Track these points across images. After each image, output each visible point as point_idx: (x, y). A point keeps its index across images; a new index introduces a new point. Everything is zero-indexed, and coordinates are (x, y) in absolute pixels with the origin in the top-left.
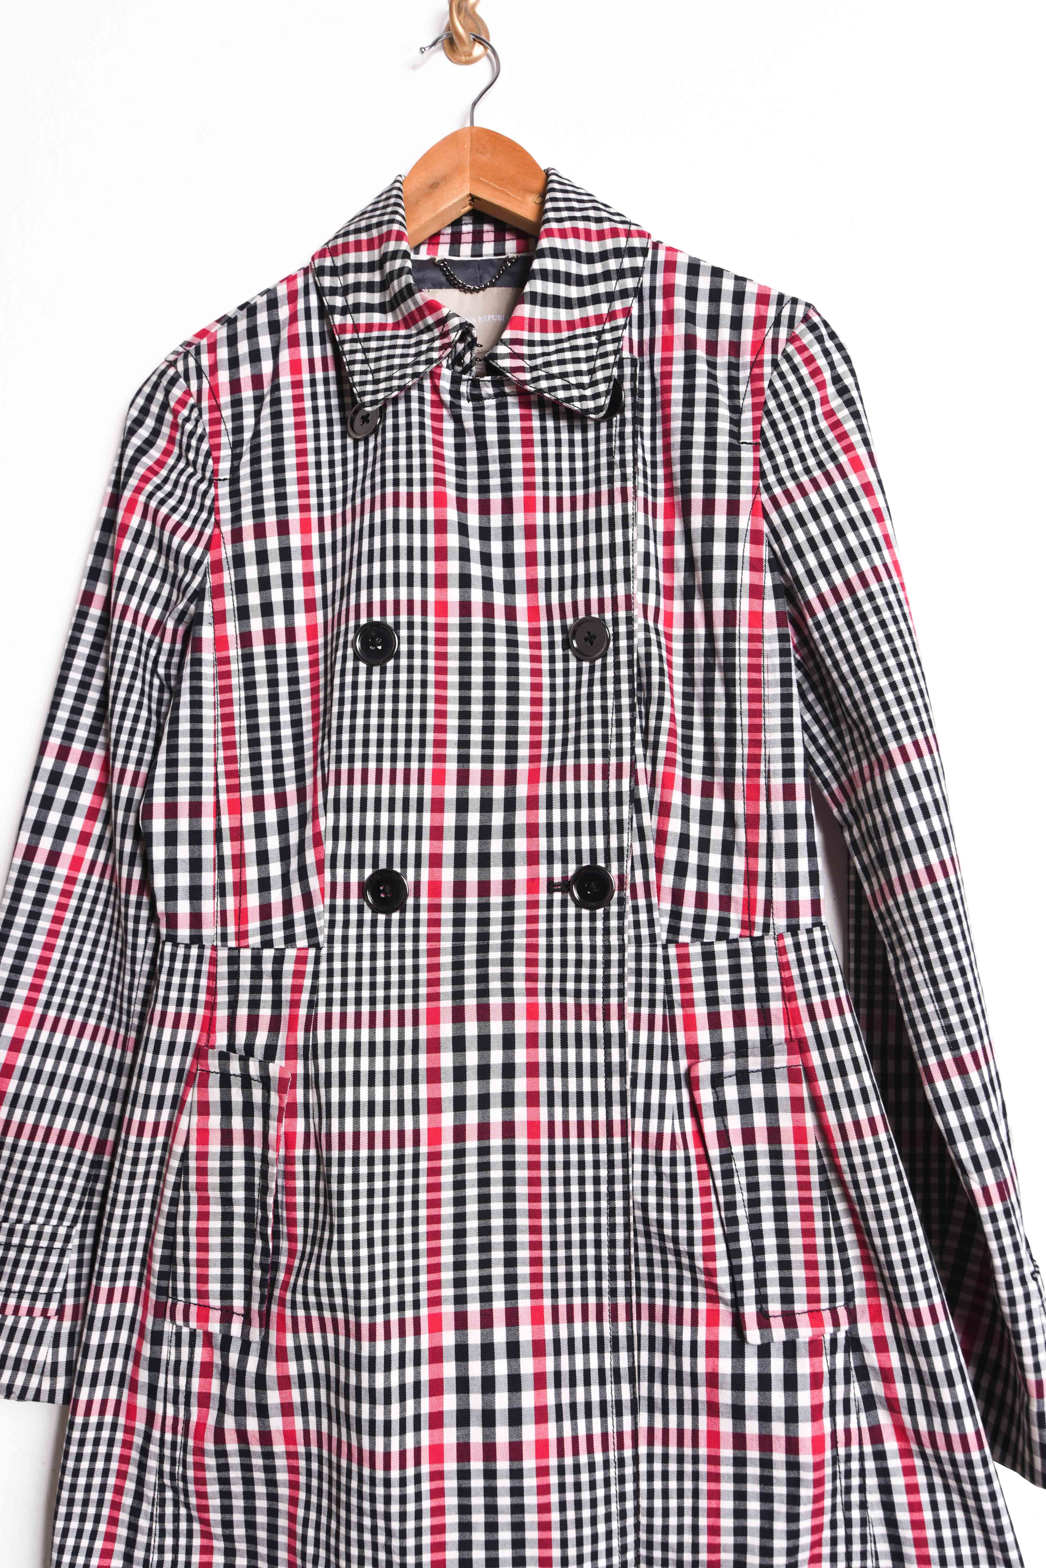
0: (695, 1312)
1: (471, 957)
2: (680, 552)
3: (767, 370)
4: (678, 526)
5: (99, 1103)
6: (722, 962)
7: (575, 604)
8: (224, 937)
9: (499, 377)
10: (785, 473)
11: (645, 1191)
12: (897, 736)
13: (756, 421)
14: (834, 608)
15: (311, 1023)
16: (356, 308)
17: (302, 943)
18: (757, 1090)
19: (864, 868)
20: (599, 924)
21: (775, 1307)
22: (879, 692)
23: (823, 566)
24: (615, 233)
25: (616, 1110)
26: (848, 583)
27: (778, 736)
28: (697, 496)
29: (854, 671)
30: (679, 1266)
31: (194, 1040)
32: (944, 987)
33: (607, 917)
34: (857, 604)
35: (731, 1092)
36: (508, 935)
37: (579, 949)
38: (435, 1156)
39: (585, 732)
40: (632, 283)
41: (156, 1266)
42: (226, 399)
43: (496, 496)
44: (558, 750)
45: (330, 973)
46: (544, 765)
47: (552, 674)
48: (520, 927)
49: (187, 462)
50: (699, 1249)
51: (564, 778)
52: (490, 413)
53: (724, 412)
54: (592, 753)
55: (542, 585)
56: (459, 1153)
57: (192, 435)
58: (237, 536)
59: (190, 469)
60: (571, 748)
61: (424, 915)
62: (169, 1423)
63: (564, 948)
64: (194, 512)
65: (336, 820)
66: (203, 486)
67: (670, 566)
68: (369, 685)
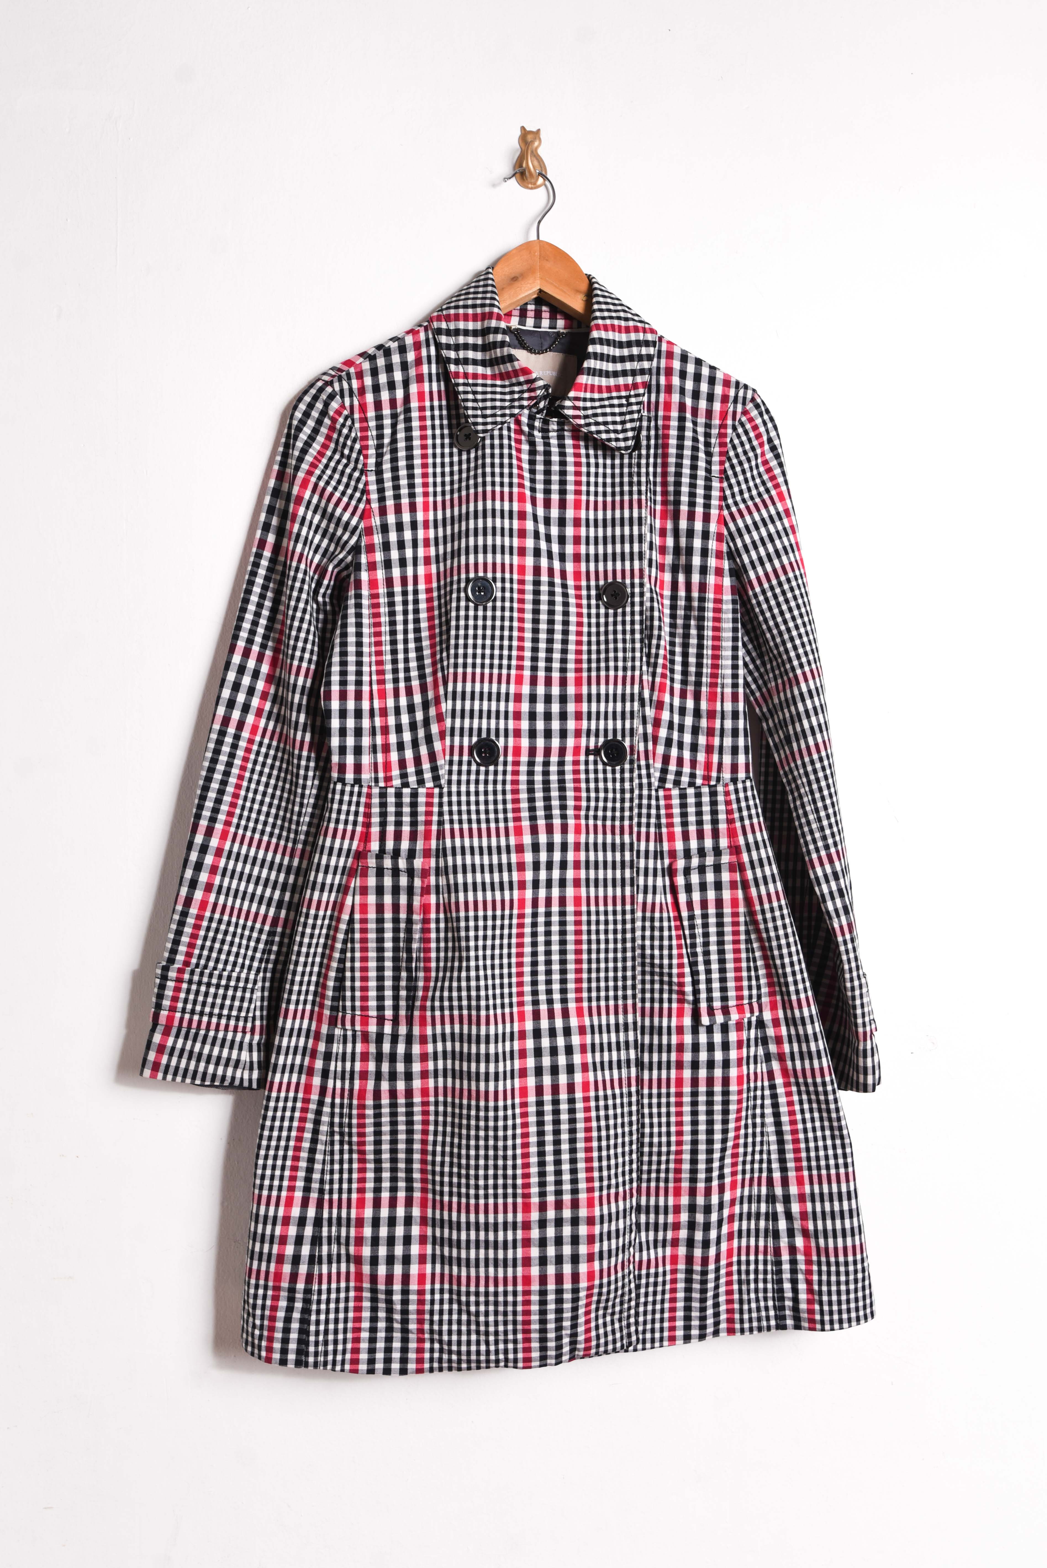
0: (670, 1009)
1: (539, 795)
2: (670, 542)
3: (729, 431)
4: (669, 525)
5: (273, 893)
6: (691, 800)
7: (606, 572)
8: (376, 780)
9: (563, 420)
10: (738, 498)
11: (643, 938)
12: (801, 666)
13: (722, 463)
14: (766, 586)
15: (441, 835)
16: (466, 361)
17: (430, 784)
18: (710, 877)
19: (775, 745)
20: (618, 776)
21: (717, 1004)
22: (792, 639)
23: (760, 559)
24: (636, 330)
25: (628, 890)
26: (775, 571)
28: (684, 508)
29: (777, 625)
30: (662, 982)
31: (354, 847)
32: (823, 814)
33: (622, 771)
34: (780, 584)
35: (695, 878)
36: (561, 782)
37: (606, 790)
38: (521, 916)
39: (611, 655)
40: (646, 365)
41: (330, 993)
42: (371, 414)
43: (555, 497)
44: (594, 665)
45: (450, 804)
46: (585, 674)
47: (589, 616)
48: (569, 777)
49: (342, 455)
50: (675, 971)
51: (598, 683)
52: (554, 442)
53: (702, 455)
54: (616, 669)
55: (583, 558)
56: (535, 915)
57: (347, 437)
58: (383, 511)
59: (344, 461)
60: (603, 665)
61: (509, 768)
62: (338, 1092)
63: (597, 790)
64: (349, 492)
65: (454, 705)
66: (356, 475)
67: (662, 551)
68: (476, 618)
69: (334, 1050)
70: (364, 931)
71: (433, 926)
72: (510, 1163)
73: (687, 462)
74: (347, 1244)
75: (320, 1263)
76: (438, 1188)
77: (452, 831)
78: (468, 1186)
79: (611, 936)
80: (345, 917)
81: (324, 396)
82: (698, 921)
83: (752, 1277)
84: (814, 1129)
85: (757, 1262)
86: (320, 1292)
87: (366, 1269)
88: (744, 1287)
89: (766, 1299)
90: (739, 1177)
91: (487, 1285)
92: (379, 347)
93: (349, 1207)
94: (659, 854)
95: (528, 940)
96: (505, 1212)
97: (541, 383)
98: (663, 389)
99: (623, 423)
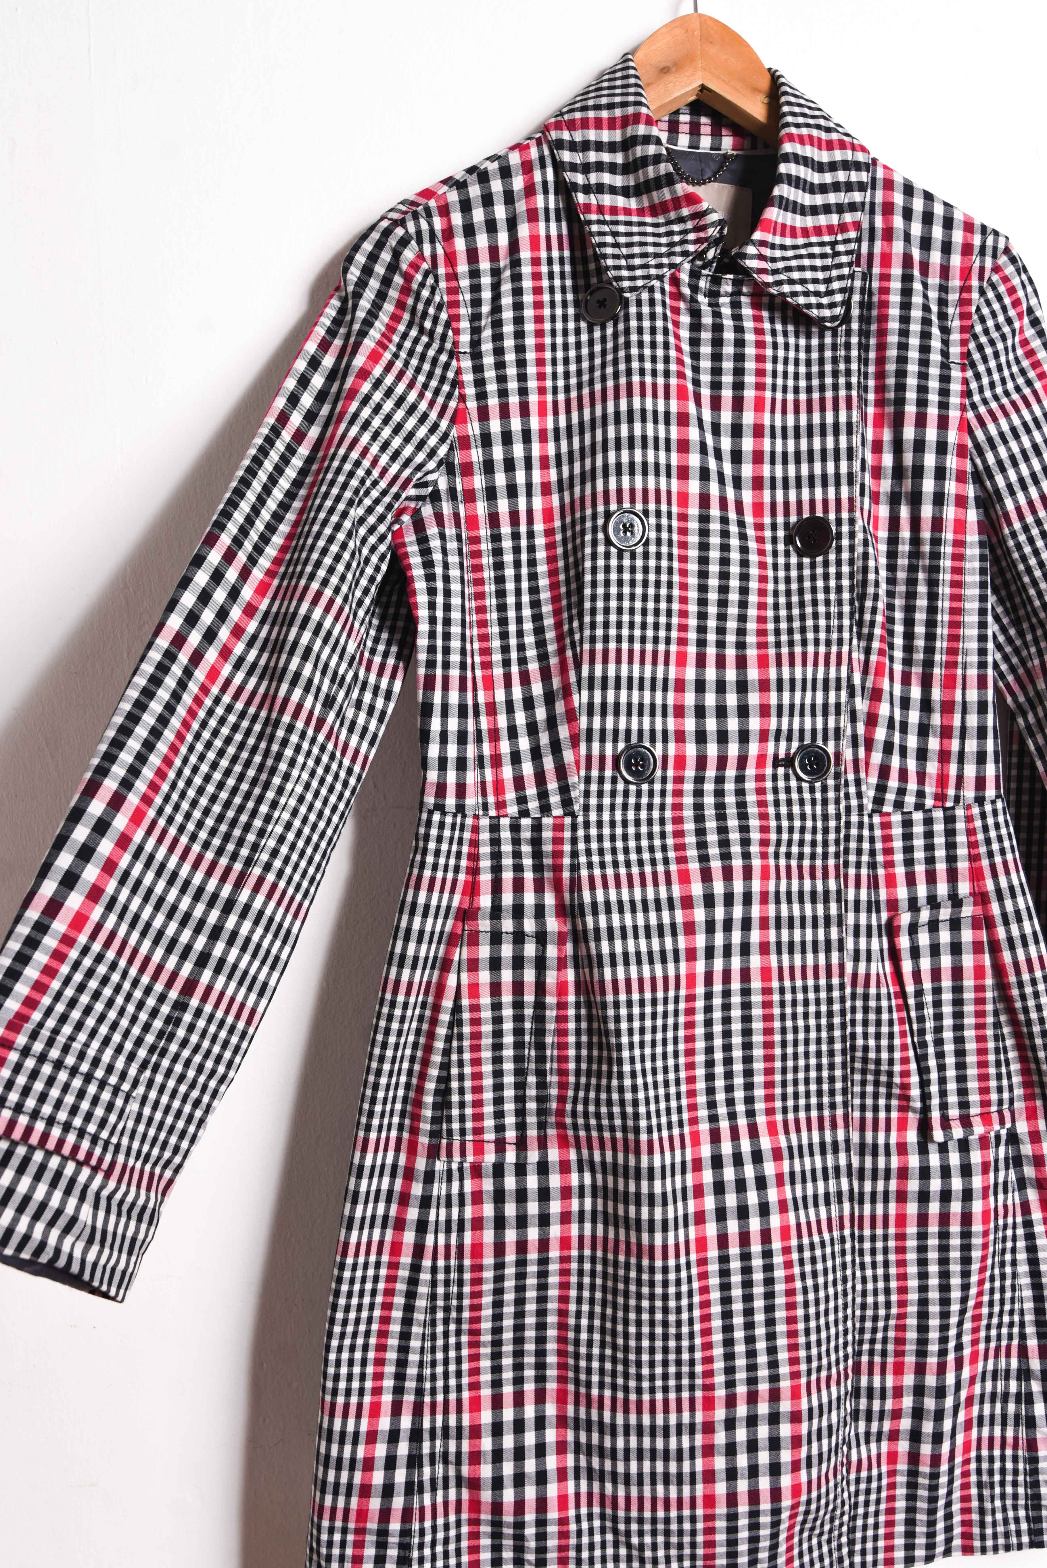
0: (888, 1120)
1: (711, 824)
2: (888, 460)
3: (975, 295)
4: (888, 436)
6: (918, 829)
7: (799, 503)
8: (485, 807)
9: (742, 276)
10: (988, 394)
13: (964, 343)
14: (1030, 519)
15: (575, 884)
16: (600, 188)
17: (558, 811)
18: (945, 936)
20: (818, 796)
21: (954, 1113)
23: (1022, 480)
24: (842, 146)
25: (834, 955)
27: (975, 632)
28: (911, 409)
30: (877, 1083)
31: (457, 903)
33: (824, 789)
35: (924, 939)
36: (741, 805)
37: (803, 817)
38: (691, 998)
39: (810, 623)
40: (857, 197)
41: (428, 1111)
42: (463, 268)
43: (727, 394)
44: (784, 638)
45: (587, 839)
46: (772, 651)
47: (775, 567)
48: (751, 798)
49: (422, 330)
50: (897, 1068)
51: (792, 664)
52: (726, 311)
53: (935, 331)
54: (817, 642)
55: (767, 483)
56: (709, 996)
57: (428, 302)
58: (484, 414)
59: (425, 339)
60: (797, 637)
61: (670, 787)
62: (441, 1250)
63: (790, 817)
64: (434, 384)
65: (591, 697)
66: (443, 358)
67: (877, 472)
68: (620, 569)
69: (435, 1193)
70: (475, 1022)
71: (571, 1012)
72: (685, 1343)
73: (914, 341)
74: (459, 1463)
75: (421, 1491)
76: (583, 1377)
77: (591, 878)
78: (626, 1376)
79: (812, 1022)
80: (448, 1003)
81: (392, 242)
82: (928, 998)
83: (997, 1478)
85: (1003, 1458)
86: (422, 1532)
87: (486, 1496)
88: (986, 1492)
89: (1015, 1508)
90: (982, 1346)
91: (654, 1509)
92: (472, 170)
93: (459, 1411)
94: (873, 906)
95: (700, 1031)
96: (679, 1410)
97: (714, 217)
98: (879, 234)
99: (828, 281)
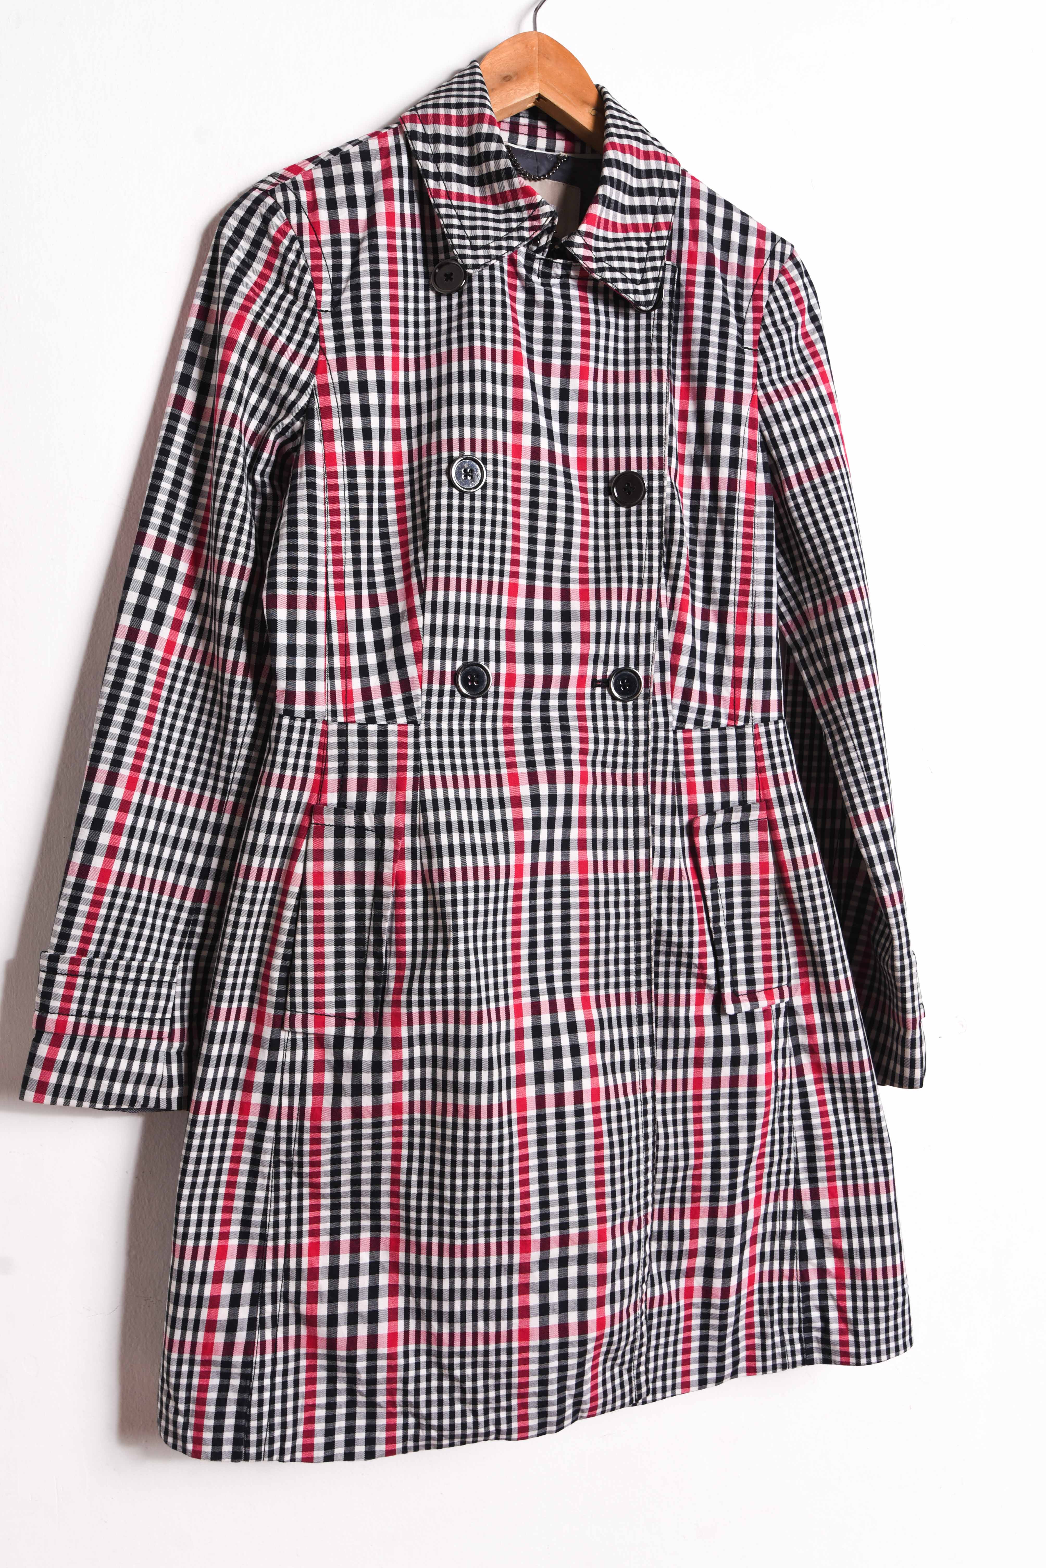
0: (688, 996)
1: (537, 735)
2: (692, 427)
3: (766, 293)
4: (691, 407)
5: (195, 858)
6: (715, 744)
7: (617, 459)
8: (334, 713)
9: (571, 261)
10: (775, 376)
11: (659, 911)
12: (849, 583)
13: (756, 332)
14: (807, 485)
15: (418, 784)
16: (448, 177)
17: (402, 720)
18: (736, 837)
19: (810, 679)
20: (630, 713)
21: (742, 989)
22: (838, 550)
23: (801, 451)
24: (657, 157)
25: (642, 852)
26: (818, 467)
27: (762, 578)
28: (711, 385)
29: (820, 533)
30: (678, 964)
31: (305, 799)
32: (871, 761)
33: (635, 707)
34: (824, 483)
35: (719, 839)
36: (564, 719)
37: (617, 731)
38: (518, 886)
39: (624, 563)
40: (669, 201)
41: (274, 987)
42: (325, 236)
43: (556, 362)
44: (603, 575)
45: (428, 744)
46: (592, 587)
47: (596, 514)
48: (572, 713)
49: (287, 289)
50: (696, 950)
51: (609, 598)
52: (556, 291)
53: (732, 320)
54: (630, 580)
55: (590, 441)
56: (534, 885)
57: (294, 265)
58: (342, 365)
59: (290, 297)
60: (614, 575)
61: (501, 701)
62: (285, 1111)
63: (606, 730)
64: (297, 337)
65: (434, 619)
66: (307, 315)
67: (683, 438)
68: (461, 509)
69: (280, 1059)
70: (319, 906)
71: (408, 899)
72: (506, 1193)
73: (715, 328)
74: (297, 1302)
75: (263, 1327)
76: (413, 1226)
77: (432, 779)
78: (452, 1224)
79: (622, 910)
80: (294, 889)
81: (262, 209)
82: (722, 890)
83: (776, 1306)
84: (849, 1133)
85: (781, 1289)
86: (262, 1364)
87: (322, 1332)
88: (767, 1319)
89: (790, 1331)
90: (764, 1191)
91: (475, 1343)
92: (335, 152)
93: (299, 1255)
94: (677, 810)
95: (525, 915)
96: (499, 1253)
97: (547, 209)
98: (687, 234)
99: (643, 271)
